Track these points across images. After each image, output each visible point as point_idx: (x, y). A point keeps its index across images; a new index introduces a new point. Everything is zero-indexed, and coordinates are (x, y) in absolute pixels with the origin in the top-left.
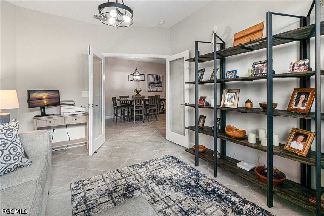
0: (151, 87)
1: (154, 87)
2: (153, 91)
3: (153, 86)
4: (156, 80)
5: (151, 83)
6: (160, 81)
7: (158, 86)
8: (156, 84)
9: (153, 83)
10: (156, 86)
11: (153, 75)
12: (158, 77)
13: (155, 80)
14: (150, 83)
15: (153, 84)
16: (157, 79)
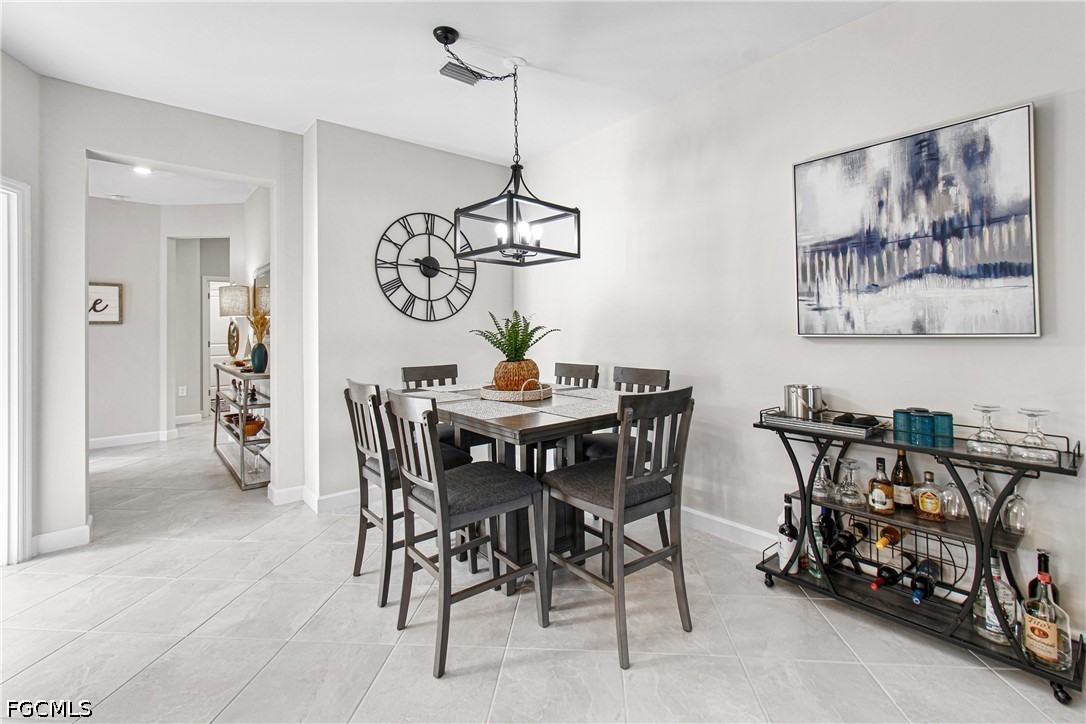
0: (829, 290)
1: (874, 288)
2: (860, 328)
3: (863, 275)
4: (907, 200)
5: (839, 247)
6: (981, 203)
7: (944, 269)
8: (905, 244)
9: (868, 243)
10: (918, 275)
11: (853, 159)
12: (934, 158)
13: (893, 197)
14: (817, 250)
15: (853, 257)
16: (928, 189)
